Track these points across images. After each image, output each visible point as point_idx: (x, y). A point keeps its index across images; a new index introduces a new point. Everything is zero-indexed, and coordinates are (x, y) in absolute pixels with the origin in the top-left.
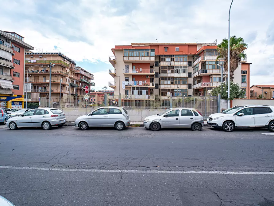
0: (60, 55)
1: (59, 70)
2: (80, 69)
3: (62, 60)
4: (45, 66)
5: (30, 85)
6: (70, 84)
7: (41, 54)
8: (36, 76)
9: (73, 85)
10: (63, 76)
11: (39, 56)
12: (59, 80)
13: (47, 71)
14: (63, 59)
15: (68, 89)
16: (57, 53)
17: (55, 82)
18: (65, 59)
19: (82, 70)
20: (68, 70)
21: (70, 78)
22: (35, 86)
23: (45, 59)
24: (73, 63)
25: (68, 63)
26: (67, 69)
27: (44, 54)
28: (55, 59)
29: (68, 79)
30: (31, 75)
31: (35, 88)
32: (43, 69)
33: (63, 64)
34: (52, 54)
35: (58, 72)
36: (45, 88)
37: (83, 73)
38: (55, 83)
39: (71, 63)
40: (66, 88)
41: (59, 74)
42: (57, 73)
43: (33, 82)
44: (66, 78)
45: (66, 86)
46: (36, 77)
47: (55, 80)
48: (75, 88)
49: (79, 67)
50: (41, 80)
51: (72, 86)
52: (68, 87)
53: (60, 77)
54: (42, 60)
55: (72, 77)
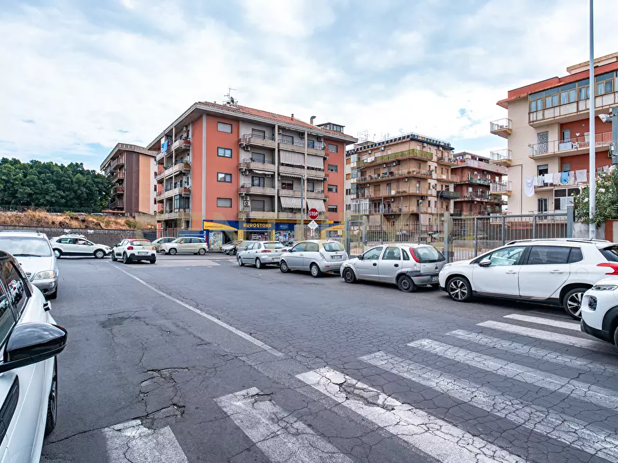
0: (413, 139)
1: (412, 168)
2: (467, 156)
3: (417, 147)
4: (388, 164)
5: (367, 202)
6: (438, 192)
7: (383, 143)
8: (377, 184)
9: (445, 194)
10: (420, 179)
11: (379, 148)
12: (412, 188)
13: (391, 173)
14: (421, 144)
15: (433, 204)
16: (408, 136)
17: (405, 192)
18: (425, 145)
19: (474, 157)
20: (433, 165)
21: (438, 180)
22: (375, 203)
23: (389, 152)
24: (447, 148)
25: (433, 150)
26: (429, 163)
27: (387, 142)
28: (404, 148)
29: (433, 182)
30: (370, 184)
31: (375, 207)
32: (386, 171)
33: (418, 155)
34: (400, 139)
35: (409, 173)
36: (389, 206)
37: (475, 164)
38: (404, 194)
39: (441, 149)
40: (429, 201)
41: (410, 175)
42: (408, 176)
43: (373, 195)
44: (429, 181)
45: (429, 198)
46: (377, 188)
47: (404, 190)
48: (452, 202)
49: (465, 154)
50: (384, 192)
51: (442, 197)
52: (433, 200)
53: (414, 182)
54: (385, 154)
55: (444, 177)
